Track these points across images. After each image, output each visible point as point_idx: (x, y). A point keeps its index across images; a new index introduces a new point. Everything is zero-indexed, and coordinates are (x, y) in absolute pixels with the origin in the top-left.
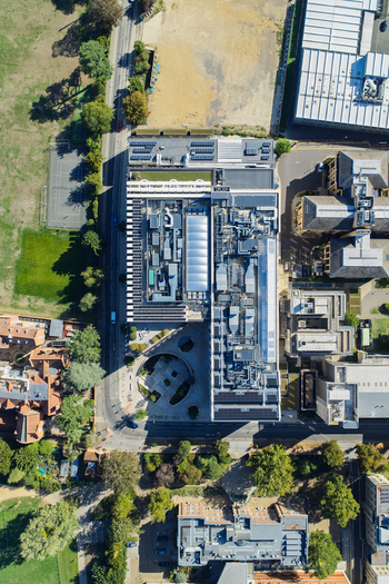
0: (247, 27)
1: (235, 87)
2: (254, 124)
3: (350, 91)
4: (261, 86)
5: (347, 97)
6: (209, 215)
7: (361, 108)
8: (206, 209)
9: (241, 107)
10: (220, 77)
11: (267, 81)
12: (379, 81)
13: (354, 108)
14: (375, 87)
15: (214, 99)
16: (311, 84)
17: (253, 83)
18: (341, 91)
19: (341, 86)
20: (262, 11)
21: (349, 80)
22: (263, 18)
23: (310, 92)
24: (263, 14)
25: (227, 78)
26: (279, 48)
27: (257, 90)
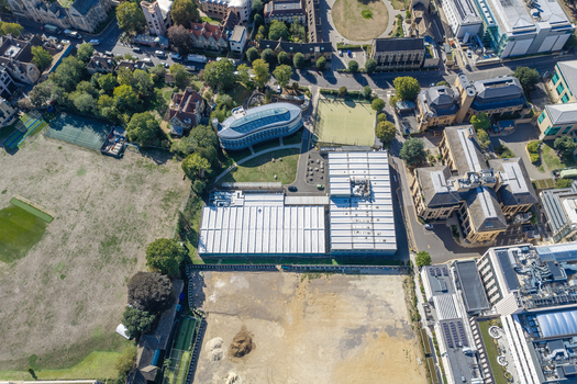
0: (308, 309)
1: (370, 313)
2: (402, 291)
3: (362, 206)
4: (364, 288)
5: (369, 209)
6: (535, 314)
7: (376, 196)
8: (529, 318)
9: (388, 305)
10: (362, 330)
11: (357, 283)
12: (353, 184)
13: (377, 202)
14: (357, 187)
15: (386, 334)
16: (363, 240)
17: (362, 296)
18: (364, 214)
19: (360, 214)
20: (291, 296)
21: (353, 209)
22: (297, 294)
23: (370, 240)
24: (293, 294)
25: (362, 322)
26: (324, 275)
27: (368, 291)
